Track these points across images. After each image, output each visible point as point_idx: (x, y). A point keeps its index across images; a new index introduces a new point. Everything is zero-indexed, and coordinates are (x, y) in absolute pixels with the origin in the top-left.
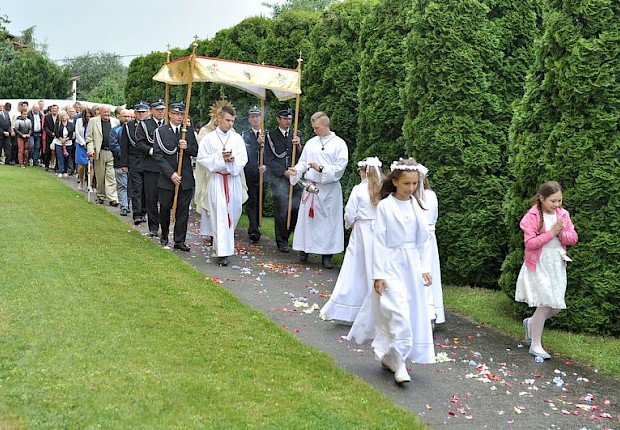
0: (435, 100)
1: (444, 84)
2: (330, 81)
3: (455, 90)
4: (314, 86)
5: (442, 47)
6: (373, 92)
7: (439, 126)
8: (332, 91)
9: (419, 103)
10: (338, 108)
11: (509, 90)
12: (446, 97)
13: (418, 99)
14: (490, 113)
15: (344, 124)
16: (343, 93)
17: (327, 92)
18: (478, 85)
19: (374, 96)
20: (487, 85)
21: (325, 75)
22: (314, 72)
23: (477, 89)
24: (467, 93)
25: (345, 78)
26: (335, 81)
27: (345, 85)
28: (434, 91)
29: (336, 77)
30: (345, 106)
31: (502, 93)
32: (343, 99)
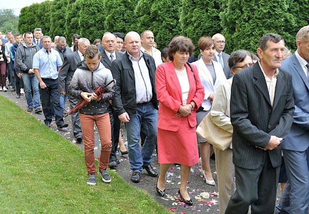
0: (249, 19)
1: (256, 7)
2: (156, 12)
3: (265, 11)
4: (144, 16)
6: (192, 17)
7: (253, 38)
8: (157, 19)
9: (237, 22)
10: (161, 30)
11: (301, 10)
12: (258, 17)
13: (236, 19)
14: (289, 27)
15: (166, 39)
16: (164, 19)
17: (154, 19)
18: (281, 7)
19: (193, 19)
20: (286, 7)
21: (152, 8)
22: (145, 7)
23: (280, 10)
24: (273, 13)
25: (166, 9)
26: (159, 12)
27: (165, 14)
28: (248, 13)
29: (160, 9)
30: (166, 28)
31: (296, 12)
32: (164, 23)
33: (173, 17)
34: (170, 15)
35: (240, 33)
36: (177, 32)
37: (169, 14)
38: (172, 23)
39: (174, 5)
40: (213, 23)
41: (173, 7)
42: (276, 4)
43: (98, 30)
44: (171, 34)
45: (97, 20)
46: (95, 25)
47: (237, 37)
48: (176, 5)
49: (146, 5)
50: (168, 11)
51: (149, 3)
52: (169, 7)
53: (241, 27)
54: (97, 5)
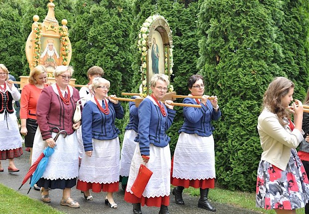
1: (245, 36)
2: (94, 39)
3: (255, 41)
4: (80, 41)
5: (242, 6)
7: (240, 69)
8: (96, 45)
9: (221, 51)
11: (287, 40)
13: (219, 48)
14: (277, 58)
16: (105, 45)
18: (270, 37)
20: (275, 36)
21: (90, 33)
22: (81, 31)
23: (270, 40)
24: (263, 43)
25: (106, 35)
26: (99, 37)
27: (106, 40)
28: (235, 42)
29: (99, 34)
30: (107, 56)
31: (282, 42)
32: (105, 50)
33: (115, 43)
34: (112, 41)
35: (226, 63)
36: (119, 60)
37: (110, 39)
38: (114, 50)
39: (115, 30)
40: (177, 52)
41: (114, 32)
42: (266, 34)
43: (11, 56)
44: (112, 62)
45: (9, 44)
46: (7, 50)
47: (223, 68)
48: (119, 31)
49: (82, 29)
50: (108, 36)
51: (86, 27)
52: (111, 32)
53: (226, 57)
54: (10, 27)
